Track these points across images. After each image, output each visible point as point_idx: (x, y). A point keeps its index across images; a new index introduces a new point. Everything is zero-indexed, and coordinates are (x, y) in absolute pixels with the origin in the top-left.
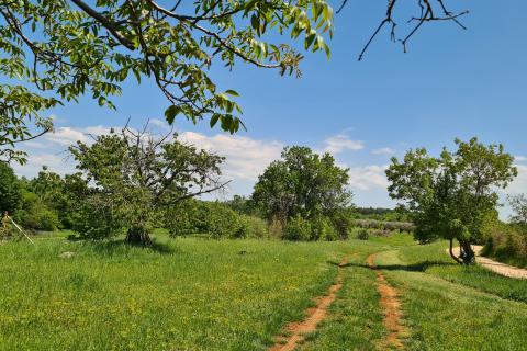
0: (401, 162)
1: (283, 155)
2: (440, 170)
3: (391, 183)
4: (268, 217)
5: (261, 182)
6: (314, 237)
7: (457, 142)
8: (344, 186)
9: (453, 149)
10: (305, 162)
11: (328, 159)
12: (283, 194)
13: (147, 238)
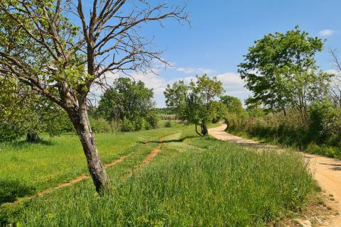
0: (171, 88)
1: (114, 83)
2: (190, 92)
3: (167, 99)
4: (109, 119)
5: (103, 100)
6: (138, 129)
7: (197, 76)
8: (151, 98)
9: (195, 80)
10: (128, 86)
11: (141, 84)
12: (116, 106)
13: (39, 138)
